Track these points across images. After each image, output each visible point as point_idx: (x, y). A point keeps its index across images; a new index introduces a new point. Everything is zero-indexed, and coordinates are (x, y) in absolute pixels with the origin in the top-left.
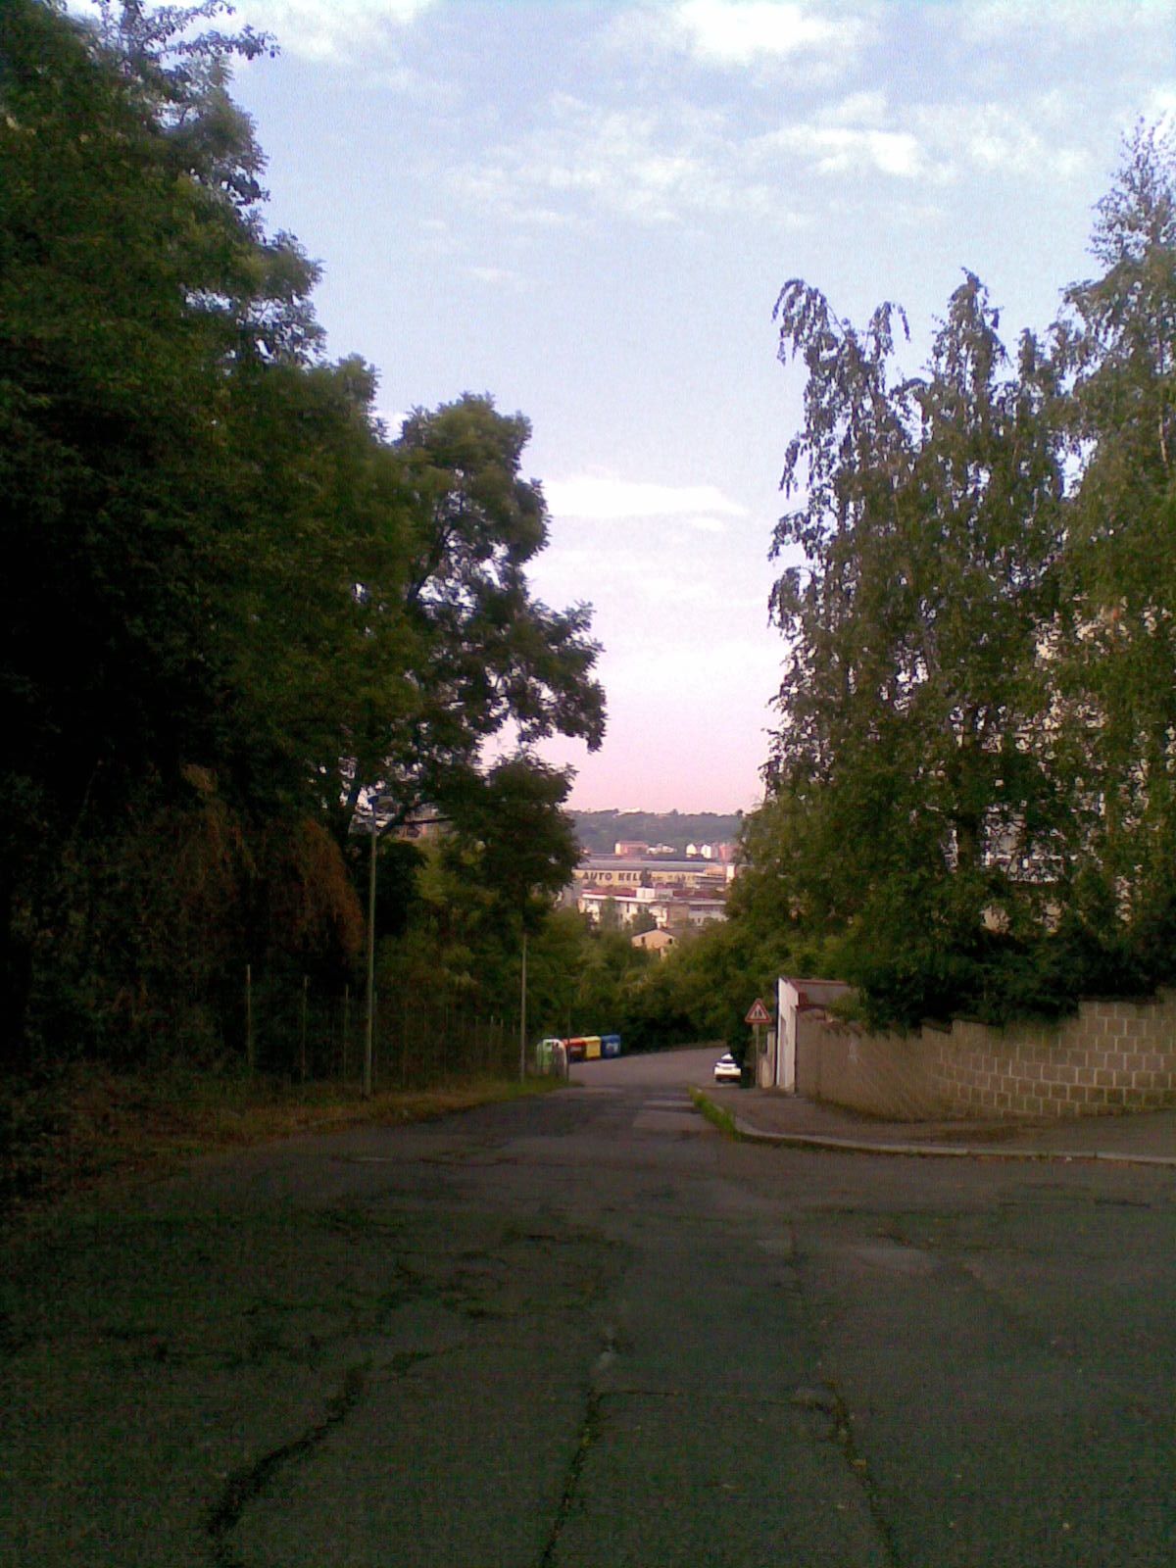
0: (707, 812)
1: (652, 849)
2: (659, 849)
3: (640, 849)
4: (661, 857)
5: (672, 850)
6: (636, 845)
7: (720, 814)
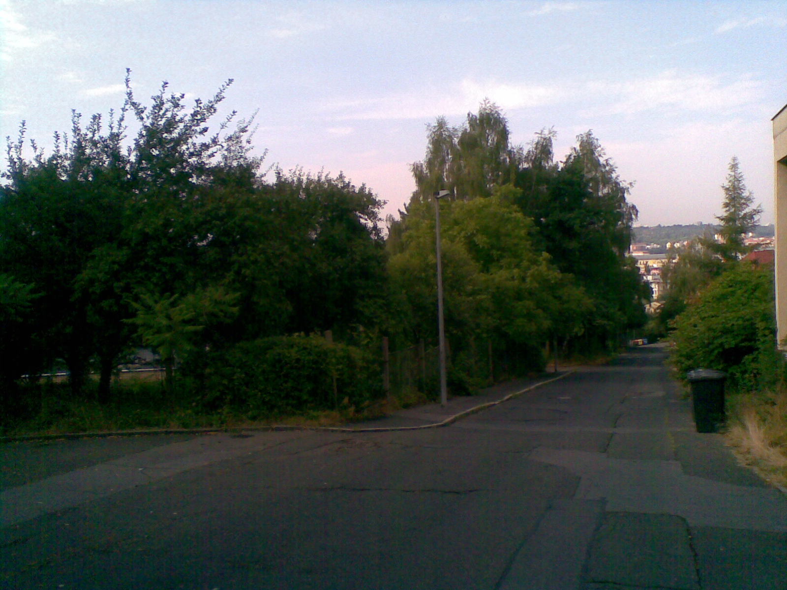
0: (676, 224)
1: (648, 247)
2: (652, 246)
3: (642, 247)
4: (652, 251)
5: (659, 246)
6: (640, 245)
7: (684, 225)
